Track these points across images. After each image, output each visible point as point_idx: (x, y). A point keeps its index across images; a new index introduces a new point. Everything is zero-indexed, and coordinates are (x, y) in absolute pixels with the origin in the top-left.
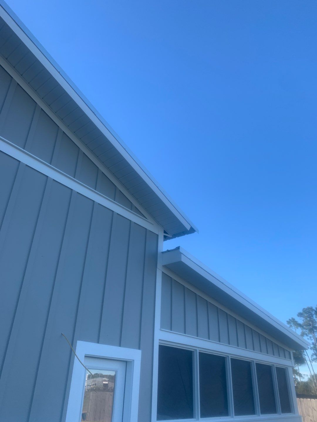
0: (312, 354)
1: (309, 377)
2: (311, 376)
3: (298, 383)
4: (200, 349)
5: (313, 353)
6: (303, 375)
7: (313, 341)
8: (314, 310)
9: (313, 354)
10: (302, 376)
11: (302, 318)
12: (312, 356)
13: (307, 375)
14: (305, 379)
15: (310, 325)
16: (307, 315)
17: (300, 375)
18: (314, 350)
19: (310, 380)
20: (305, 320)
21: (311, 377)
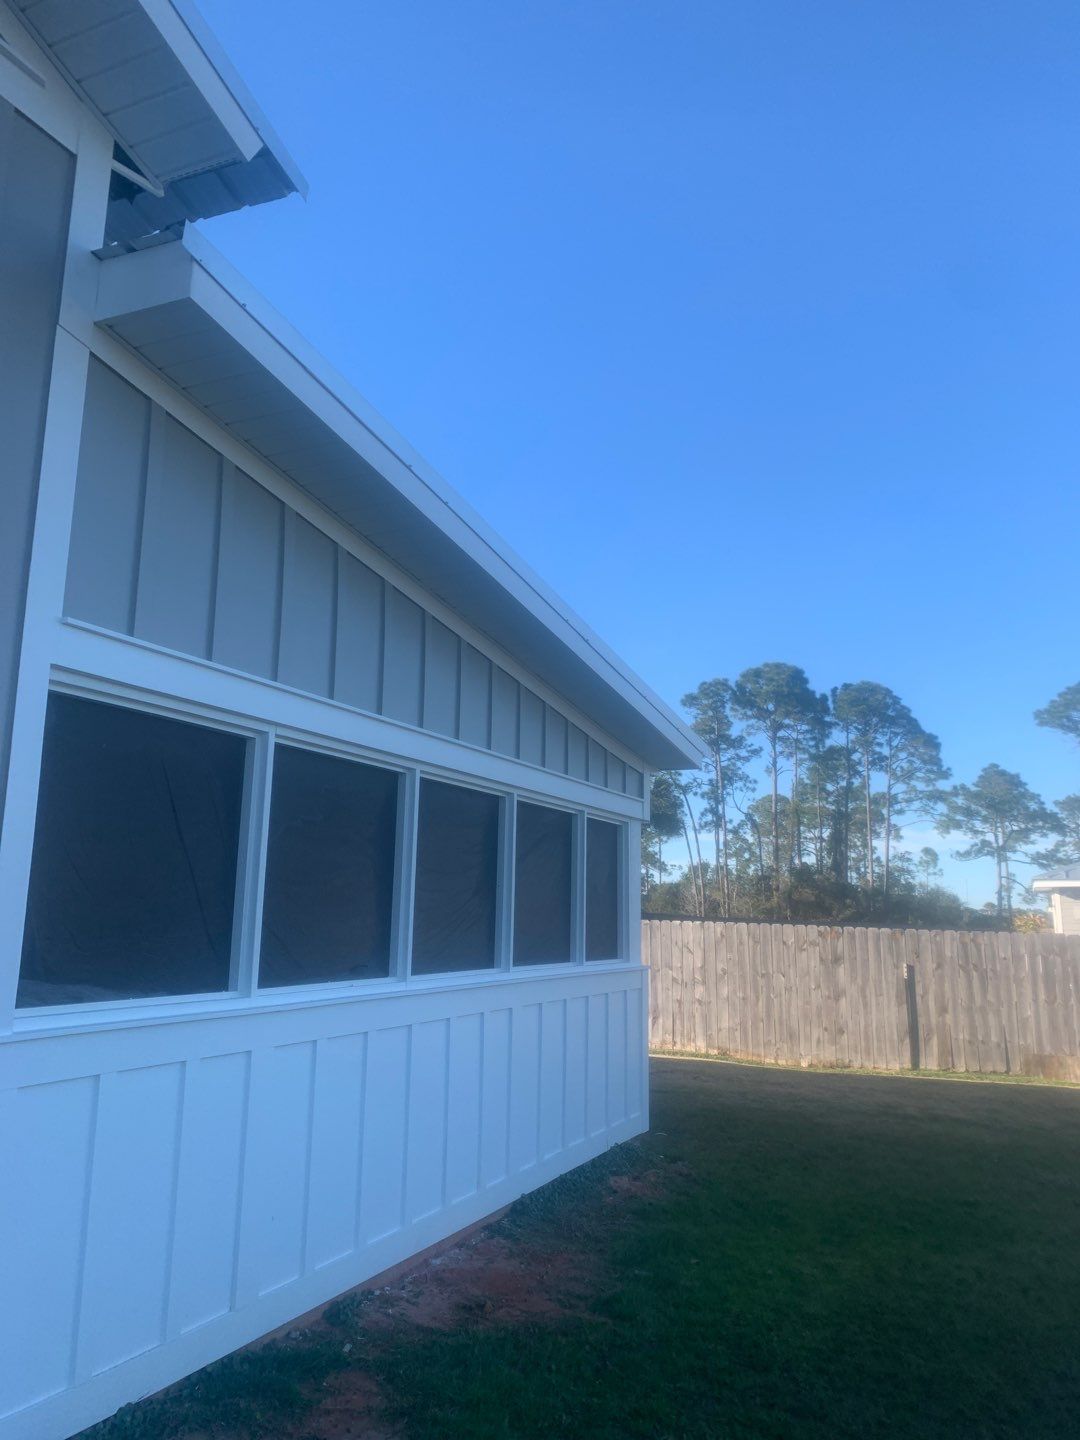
0: (702, 810)
1: (686, 870)
2: (690, 868)
3: (654, 888)
4: (281, 731)
5: (708, 807)
6: (669, 867)
7: (713, 775)
8: (730, 688)
9: (706, 810)
10: (665, 870)
11: (694, 711)
12: (703, 814)
13: (680, 867)
14: (675, 877)
15: (712, 731)
16: (711, 701)
17: (662, 868)
18: (710, 798)
19: (686, 877)
20: (700, 716)
21: (690, 871)
